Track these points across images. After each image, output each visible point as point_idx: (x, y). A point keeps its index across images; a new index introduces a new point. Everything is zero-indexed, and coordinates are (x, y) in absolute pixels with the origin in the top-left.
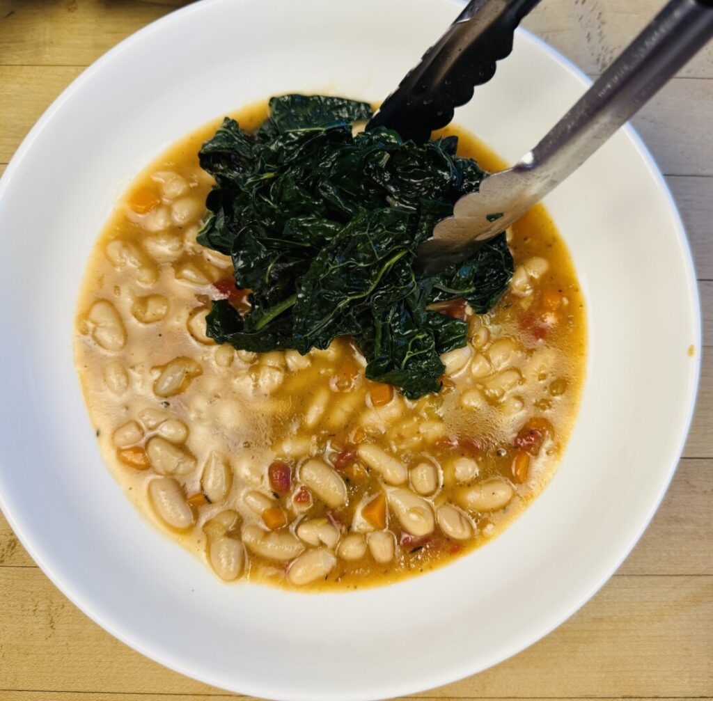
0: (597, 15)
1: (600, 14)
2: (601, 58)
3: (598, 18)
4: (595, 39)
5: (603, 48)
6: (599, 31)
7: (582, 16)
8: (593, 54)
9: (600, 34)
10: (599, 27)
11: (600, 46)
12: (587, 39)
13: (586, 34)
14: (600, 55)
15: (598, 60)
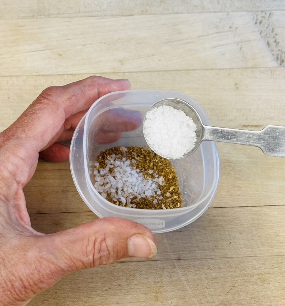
0: (271, 31)
1: (273, 29)
2: (279, 57)
3: (272, 32)
4: (273, 45)
5: (279, 50)
6: (274, 40)
7: (261, 31)
8: (273, 55)
9: (275, 41)
10: (274, 37)
11: (277, 49)
12: (267, 45)
13: (267, 42)
14: (278, 55)
15: (277, 58)
